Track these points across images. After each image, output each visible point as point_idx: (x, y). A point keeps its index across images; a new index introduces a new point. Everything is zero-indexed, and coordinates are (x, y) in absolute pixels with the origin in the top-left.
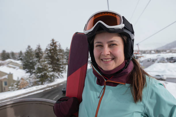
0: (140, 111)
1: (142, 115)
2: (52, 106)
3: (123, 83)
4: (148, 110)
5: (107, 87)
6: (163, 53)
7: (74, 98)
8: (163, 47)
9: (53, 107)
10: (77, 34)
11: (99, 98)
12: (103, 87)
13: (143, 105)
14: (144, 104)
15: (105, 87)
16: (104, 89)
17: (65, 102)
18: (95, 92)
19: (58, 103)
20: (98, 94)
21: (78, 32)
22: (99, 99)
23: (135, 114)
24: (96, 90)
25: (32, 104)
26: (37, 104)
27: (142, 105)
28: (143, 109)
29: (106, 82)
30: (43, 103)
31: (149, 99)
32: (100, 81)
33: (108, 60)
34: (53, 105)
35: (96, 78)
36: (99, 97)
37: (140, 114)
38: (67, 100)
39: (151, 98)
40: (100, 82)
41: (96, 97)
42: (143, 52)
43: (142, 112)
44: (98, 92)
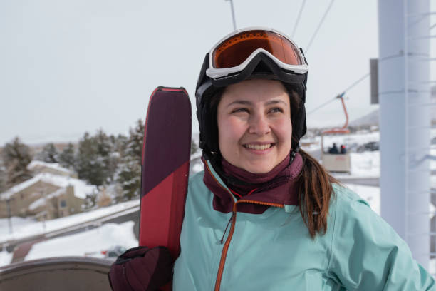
0: (319, 267)
1: (324, 276)
2: (104, 273)
3: (279, 203)
4: (337, 263)
5: (239, 215)
6: (362, 133)
7: (161, 248)
8: (365, 118)
9: (109, 274)
10: (161, 90)
11: (222, 243)
12: (230, 215)
13: (326, 251)
14: (328, 250)
15: (234, 215)
16: (233, 220)
17: (138, 259)
18: (211, 230)
19: (121, 264)
20: (220, 234)
21: (162, 87)
22: (222, 246)
23: (308, 274)
24: (213, 225)
25: (52, 271)
26: (65, 270)
27: (323, 252)
28: (326, 261)
29: (238, 204)
30: (79, 266)
31: (339, 238)
32: (223, 202)
33: (263, 147)
34: (108, 270)
35: (212, 195)
36: (222, 240)
37: (319, 275)
38: (143, 255)
39: (342, 234)
40: (222, 204)
41: (214, 241)
42: (317, 132)
43: (323, 268)
44: (219, 228)
